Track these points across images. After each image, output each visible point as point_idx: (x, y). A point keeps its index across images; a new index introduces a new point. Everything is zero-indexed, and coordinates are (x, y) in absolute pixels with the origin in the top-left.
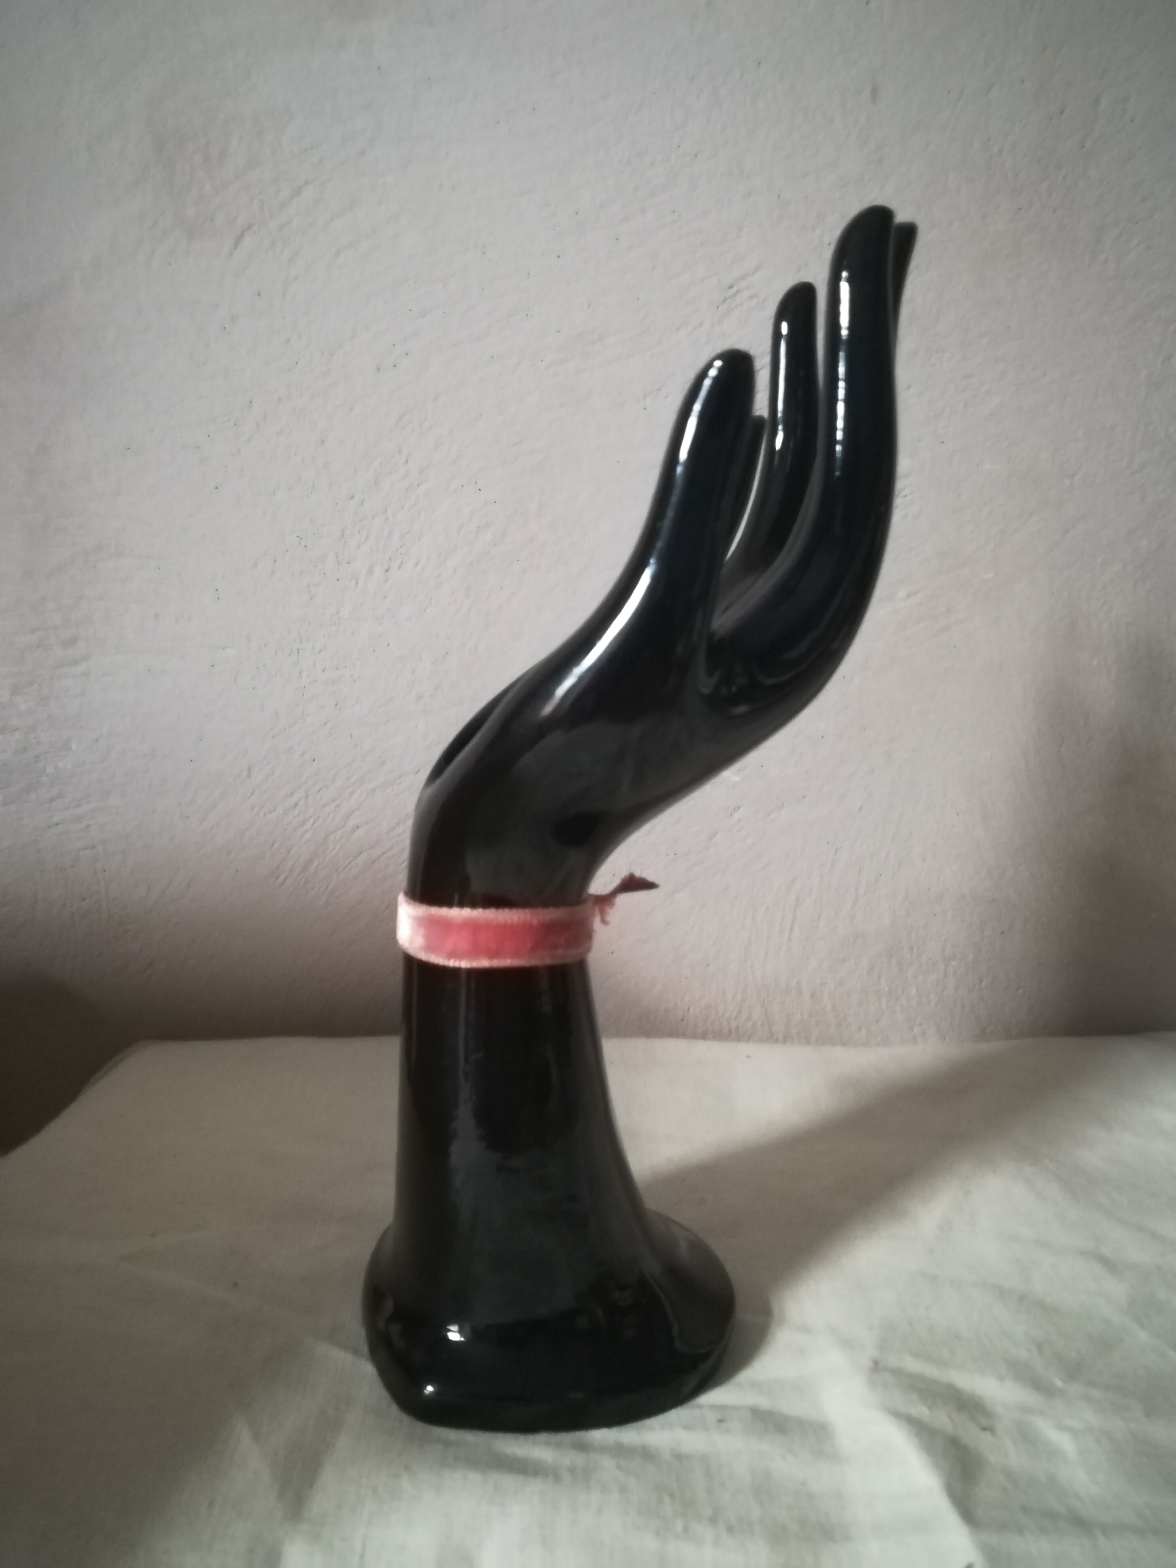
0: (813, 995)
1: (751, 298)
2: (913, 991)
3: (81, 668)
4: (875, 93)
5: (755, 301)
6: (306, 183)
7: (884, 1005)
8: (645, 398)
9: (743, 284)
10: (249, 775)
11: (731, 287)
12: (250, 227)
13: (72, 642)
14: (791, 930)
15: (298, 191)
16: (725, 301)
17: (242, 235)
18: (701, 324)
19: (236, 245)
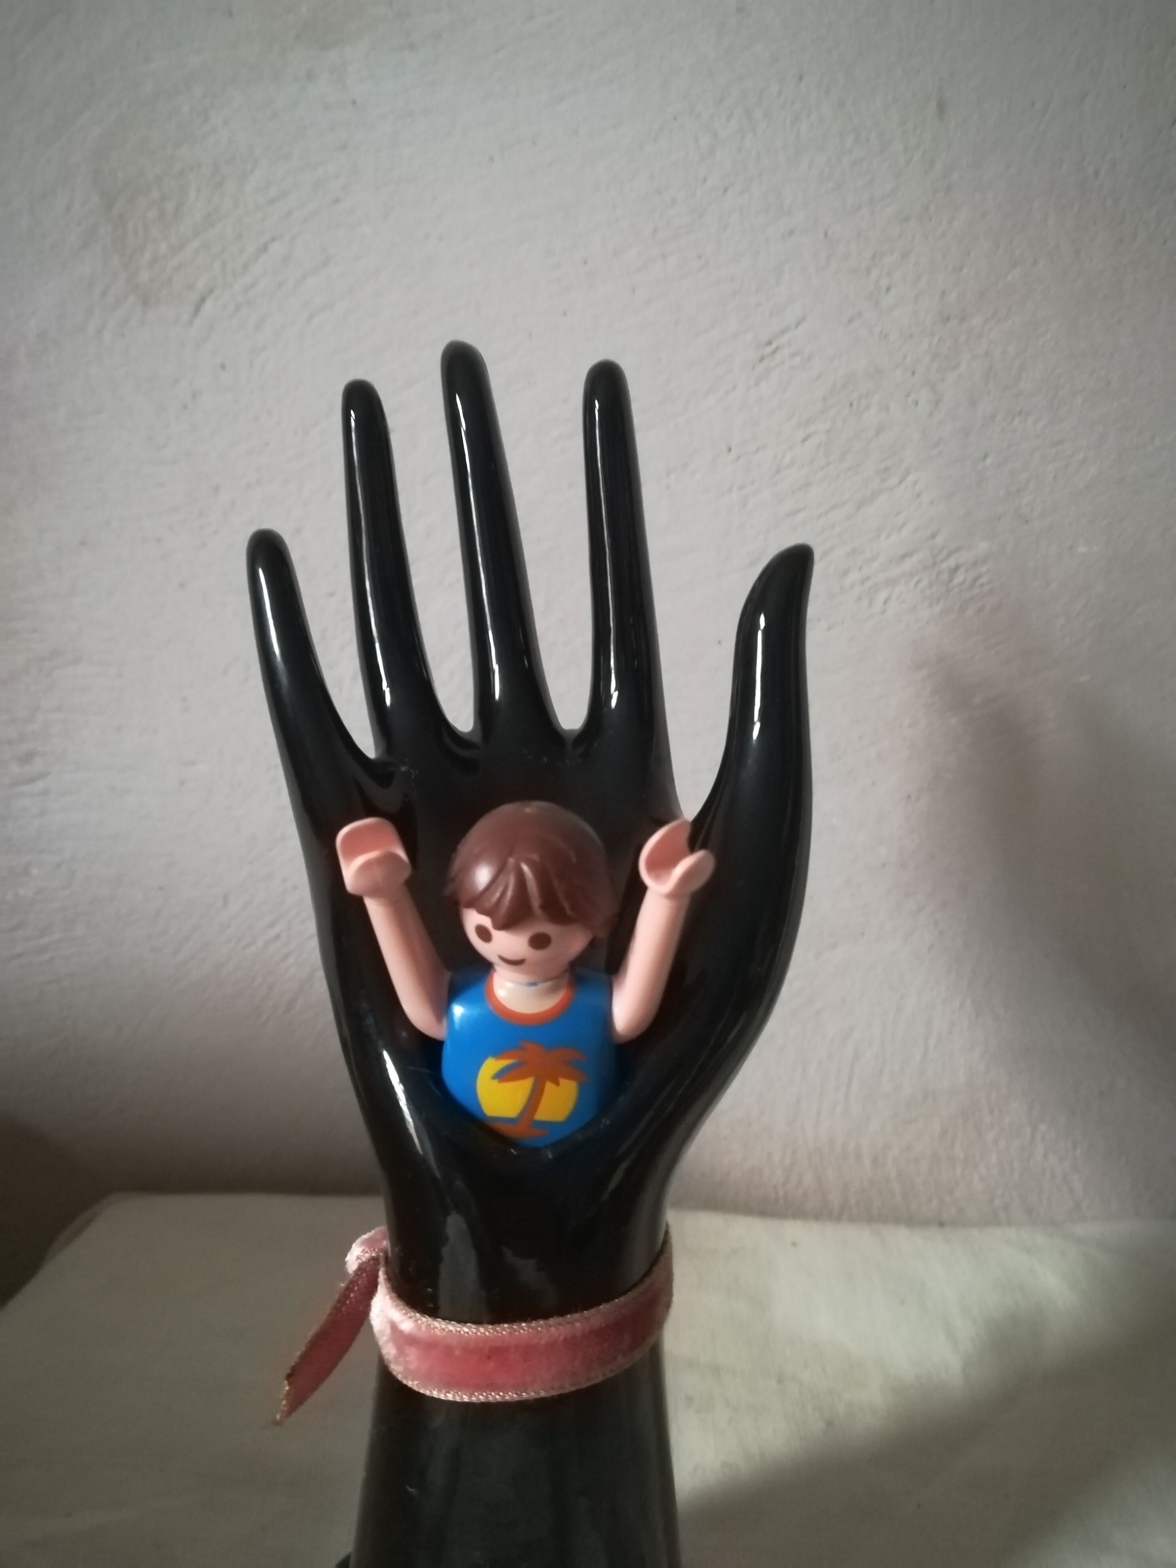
0: (875, 1161)
1: (793, 355)
2: (994, 1159)
3: (40, 785)
4: (941, 108)
5: (798, 359)
6: (273, 239)
7: (959, 1171)
8: (668, 474)
9: (785, 338)
10: (225, 904)
11: (769, 343)
12: (211, 291)
13: (28, 758)
14: (849, 1085)
15: (264, 248)
16: (762, 359)
17: (203, 300)
18: (734, 388)
19: (197, 309)
